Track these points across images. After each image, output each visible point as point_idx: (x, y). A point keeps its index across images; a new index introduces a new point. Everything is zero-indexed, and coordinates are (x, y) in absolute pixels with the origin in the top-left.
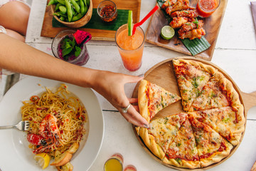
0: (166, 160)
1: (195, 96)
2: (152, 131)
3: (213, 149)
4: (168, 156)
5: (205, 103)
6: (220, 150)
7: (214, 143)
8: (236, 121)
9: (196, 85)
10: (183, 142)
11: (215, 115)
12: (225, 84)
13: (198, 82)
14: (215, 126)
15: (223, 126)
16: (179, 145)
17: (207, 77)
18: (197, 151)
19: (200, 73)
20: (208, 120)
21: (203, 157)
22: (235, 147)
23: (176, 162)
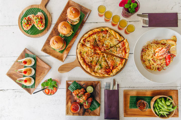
0: (107, 29)
1: (100, 60)
2: (116, 40)
3: (88, 39)
4: (107, 31)
5: (95, 58)
6: (85, 39)
7: (88, 41)
8: (80, 53)
9: (100, 65)
10: (102, 38)
11: (90, 54)
12: (88, 68)
13: (100, 67)
14: (89, 49)
15: (86, 49)
16: (103, 37)
17: (95, 70)
18: (95, 36)
19: (100, 71)
20: (93, 51)
21: (92, 35)
22: (80, 42)
23: (103, 29)
